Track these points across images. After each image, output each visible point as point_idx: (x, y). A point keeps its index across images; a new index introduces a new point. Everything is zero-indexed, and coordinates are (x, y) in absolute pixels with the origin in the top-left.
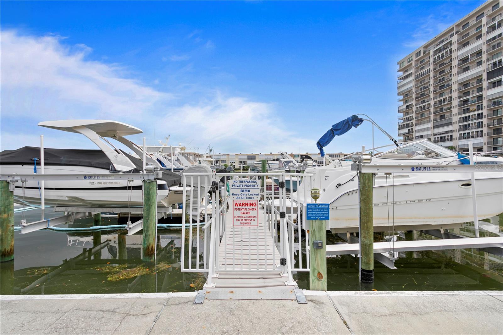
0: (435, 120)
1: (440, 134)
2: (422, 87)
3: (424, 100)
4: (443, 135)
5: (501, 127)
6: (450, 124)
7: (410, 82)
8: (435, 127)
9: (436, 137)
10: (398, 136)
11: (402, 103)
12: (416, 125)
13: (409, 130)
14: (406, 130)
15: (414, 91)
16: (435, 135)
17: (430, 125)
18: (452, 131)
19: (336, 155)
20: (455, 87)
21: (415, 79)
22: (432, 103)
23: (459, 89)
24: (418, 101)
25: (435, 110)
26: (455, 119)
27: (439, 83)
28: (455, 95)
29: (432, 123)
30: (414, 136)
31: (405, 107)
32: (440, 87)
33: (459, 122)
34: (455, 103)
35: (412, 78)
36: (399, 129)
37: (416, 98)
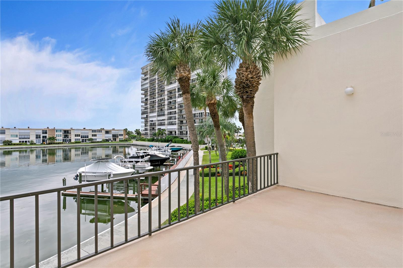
0: (158, 111)
1: (160, 121)
2: (153, 88)
3: (154, 97)
4: (161, 122)
5: (182, 120)
6: (164, 115)
7: (147, 83)
8: (158, 116)
9: (159, 122)
10: (141, 119)
11: (143, 96)
12: (150, 113)
13: (147, 115)
14: (145, 116)
15: (149, 90)
16: (158, 121)
17: (156, 114)
18: (165, 119)
19: (98, 131)
20: (166, 93)
21: (150, 82)
22: (157, 100)
23: (168, 95)
24: (151, 97)
25: (158, 105)
26: (166, 112)
27: (160, 88)
28: (166, 98)
29: (157, 113)
30: (149, 120)
31: (145, 100)
32: (161, 90)
33: (168, 115)
34: (166, 102)
35: (148, 81)
36: (142, 114)
37: (150, 95)
